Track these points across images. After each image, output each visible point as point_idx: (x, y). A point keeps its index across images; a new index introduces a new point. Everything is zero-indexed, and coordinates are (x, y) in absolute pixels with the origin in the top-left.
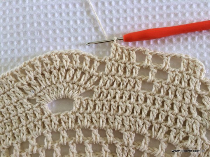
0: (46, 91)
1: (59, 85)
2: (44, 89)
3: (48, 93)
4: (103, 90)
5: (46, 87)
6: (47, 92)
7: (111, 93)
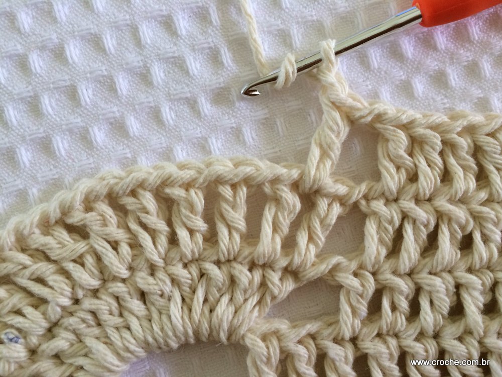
0: (84, 321)
1: (151, 280)
2: (68, 312)
3: (96, 331)
4: (388, 277)
5: (77, 301)
6: (89, 326)
7: (430, 293)
